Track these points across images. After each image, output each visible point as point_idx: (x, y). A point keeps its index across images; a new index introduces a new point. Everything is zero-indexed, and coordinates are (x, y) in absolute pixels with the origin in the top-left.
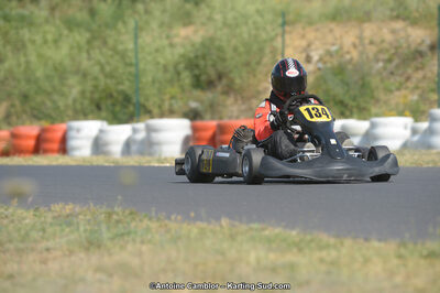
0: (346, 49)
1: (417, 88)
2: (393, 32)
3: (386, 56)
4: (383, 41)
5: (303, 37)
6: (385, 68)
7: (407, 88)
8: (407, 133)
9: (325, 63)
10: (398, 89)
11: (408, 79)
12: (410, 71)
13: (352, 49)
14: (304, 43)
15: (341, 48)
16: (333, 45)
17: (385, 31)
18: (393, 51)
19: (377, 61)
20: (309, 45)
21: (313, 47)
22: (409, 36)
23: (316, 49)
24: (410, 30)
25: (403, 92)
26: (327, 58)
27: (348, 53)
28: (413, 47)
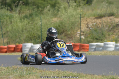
0: (98, 24)
1: (117, 34)
2: (111, 19)
3: (109, 26)
4: (108, 22)
5: (86, 21)
6: (108, 29)
7: (114, 34)
8: (114, 46)
9: (92, 28)
10: (112, 35)
11: (114, 32)
12: (115, 30)
13: (99, 24)
14: (87, 22)
15: (97, 24)
16: (94, 23)
17: (108, 19)
18: (110, 24)
19: (106, 27)
20: (88, 23)
21: (89, 23)
22: (115, 20)
23: (90, 24)
24: (115, 19)
25: (113, 35)
26: (93, 27)
27: (98, 25)
28: (116, 23)
